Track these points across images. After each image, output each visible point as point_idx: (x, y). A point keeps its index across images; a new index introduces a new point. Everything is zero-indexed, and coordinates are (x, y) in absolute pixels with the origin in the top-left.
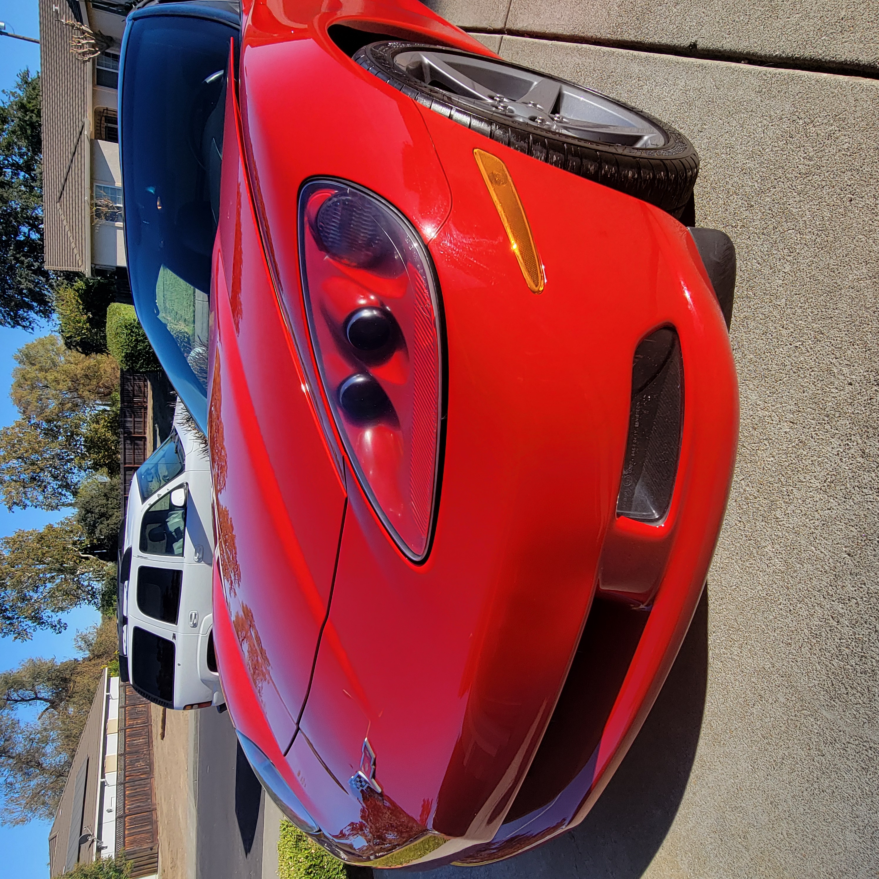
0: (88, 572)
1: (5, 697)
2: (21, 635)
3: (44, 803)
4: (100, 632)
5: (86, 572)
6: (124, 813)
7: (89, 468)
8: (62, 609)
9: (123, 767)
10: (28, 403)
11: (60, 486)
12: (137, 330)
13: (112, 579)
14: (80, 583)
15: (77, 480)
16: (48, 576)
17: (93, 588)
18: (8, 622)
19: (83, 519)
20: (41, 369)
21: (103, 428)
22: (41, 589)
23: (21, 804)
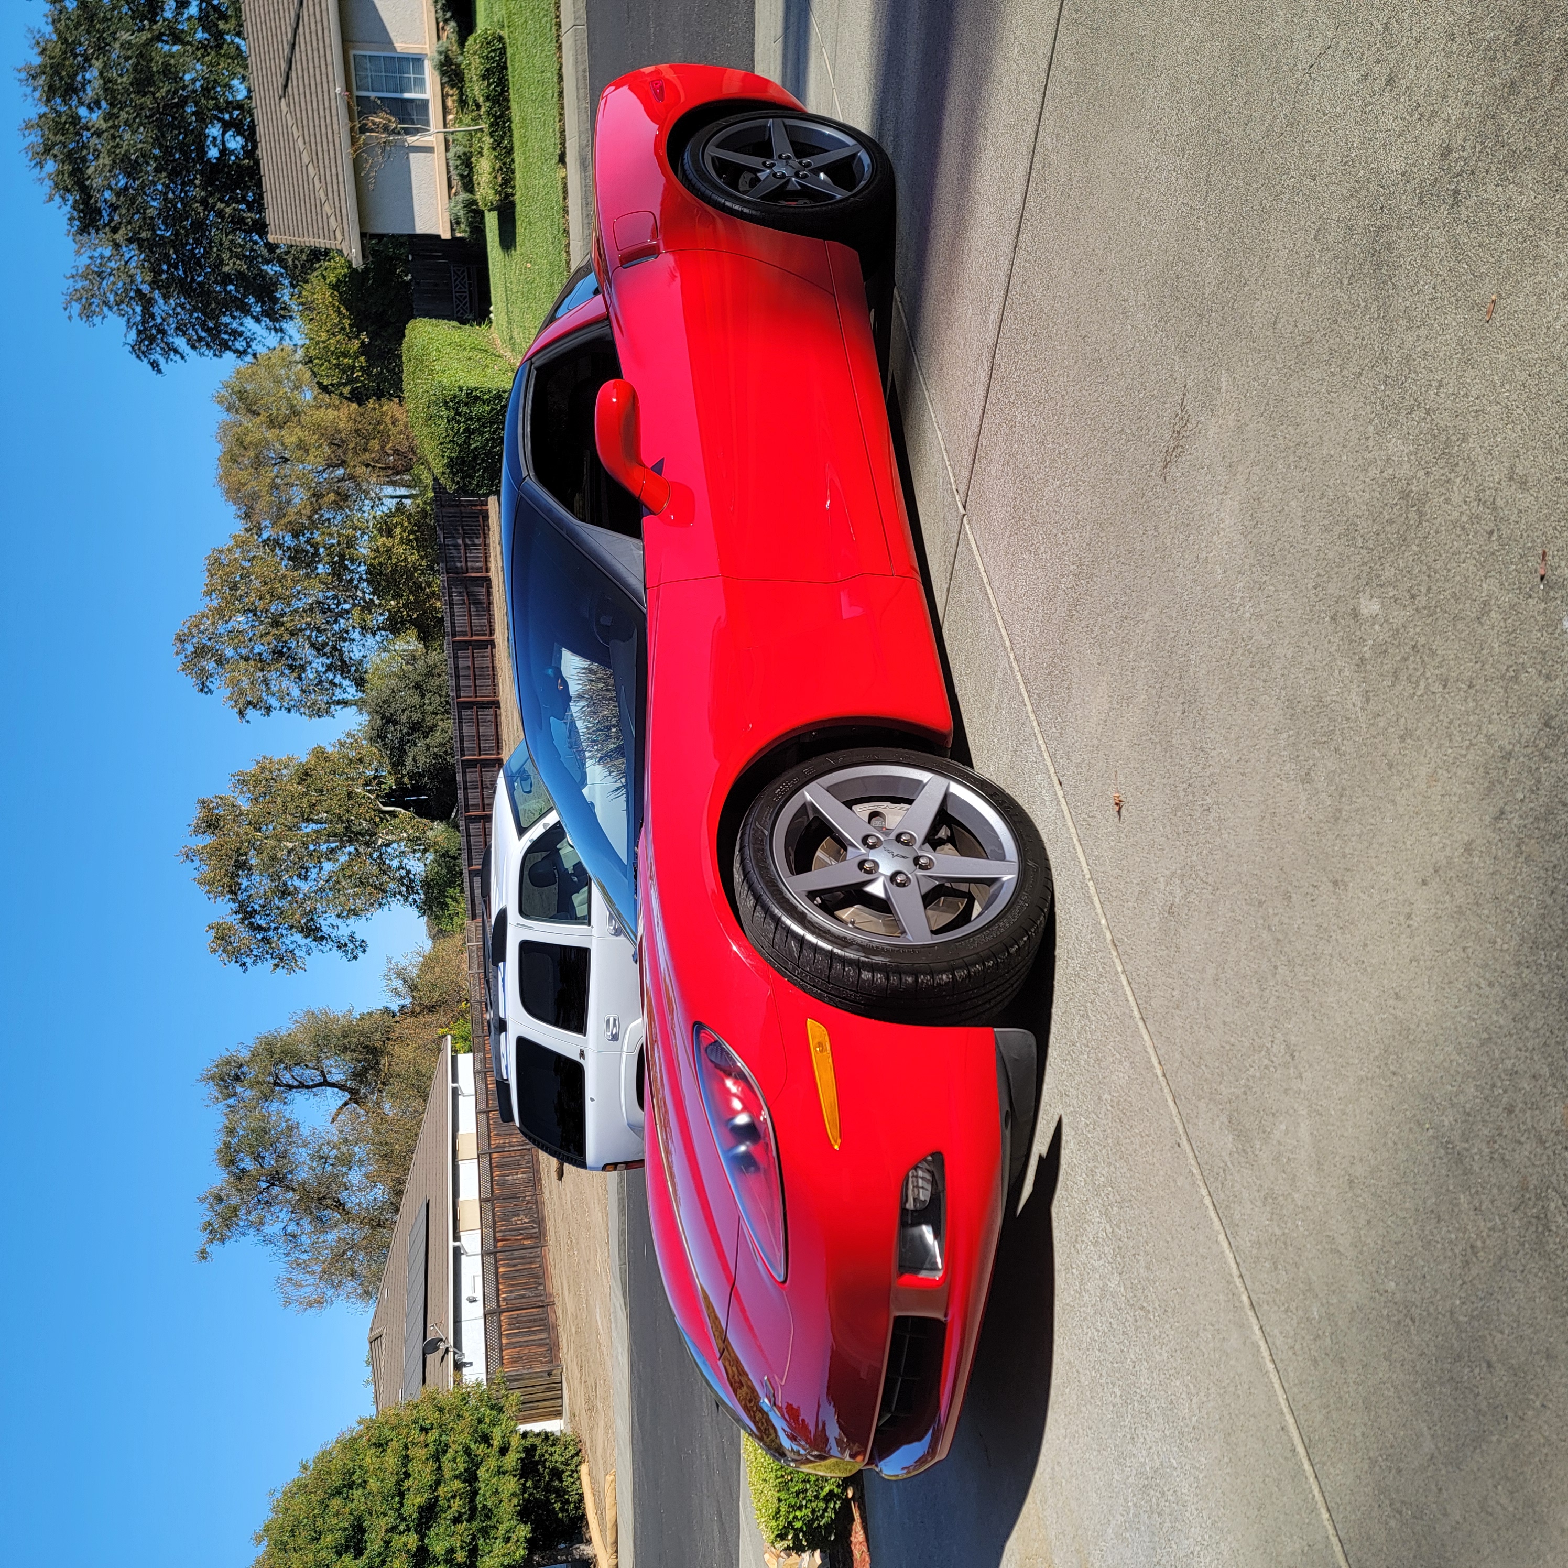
0: (398, 842)
1: (271, 1079)
2: (285, 960)
3: (353, 1274)
4: (428, 964)
5: (394, 841)
6: (498, 1306)
7: (379, 629)
8: (355, 913)
9: (491, 1223)
10: (254, 496)
11: (329, 668)
12: (465, 409)
13: (443, 856)
14: (384, 863)
15: (361, 654)
16: (324, 847)
17: (408, 872)
18: (259, 937)
19: (379, 736)
20: (272, 423)
21: (401, 543)
22: (313, 873)
23: (314, 1273)
